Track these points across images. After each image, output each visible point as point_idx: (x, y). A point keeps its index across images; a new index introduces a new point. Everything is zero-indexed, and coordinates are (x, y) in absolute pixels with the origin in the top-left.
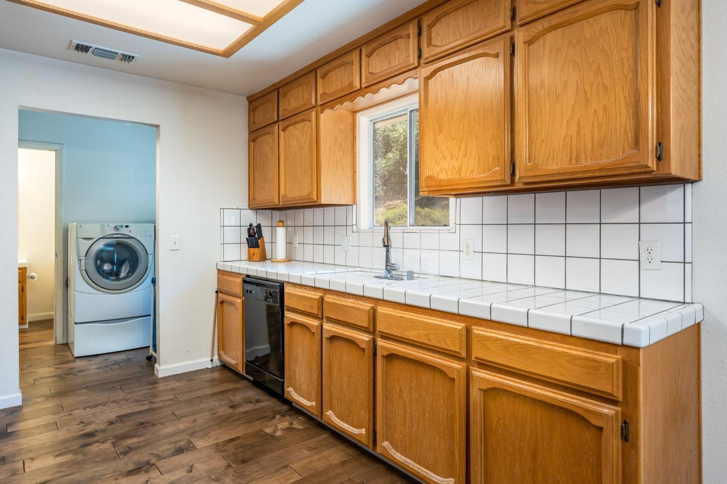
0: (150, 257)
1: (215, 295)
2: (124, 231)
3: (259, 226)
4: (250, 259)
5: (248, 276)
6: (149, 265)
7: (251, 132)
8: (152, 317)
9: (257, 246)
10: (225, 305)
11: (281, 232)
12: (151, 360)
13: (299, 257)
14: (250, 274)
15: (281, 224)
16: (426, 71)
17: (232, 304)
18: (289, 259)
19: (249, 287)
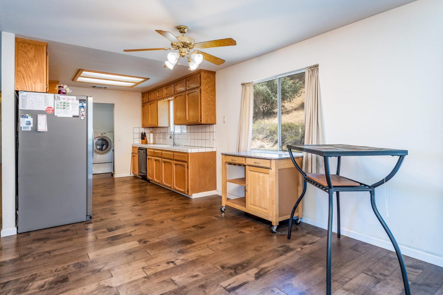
0: (112, 143)
1: (131, 154)
2: (104, 135)
3: (145, 133)
4: (142, 143)
5: (140, 148)
6: (112, 146)
7: (143, 104)
8: (113, 163)
9: (144, 139)
10: (134, 157)
11: (152, 135)
12: (112, 175)
13: (157, 142)
14: (140, 147)
15: (151, 132)
16: (175, 96)
17: (136, 156)
18: (154, 143)
19: (140, 150)
